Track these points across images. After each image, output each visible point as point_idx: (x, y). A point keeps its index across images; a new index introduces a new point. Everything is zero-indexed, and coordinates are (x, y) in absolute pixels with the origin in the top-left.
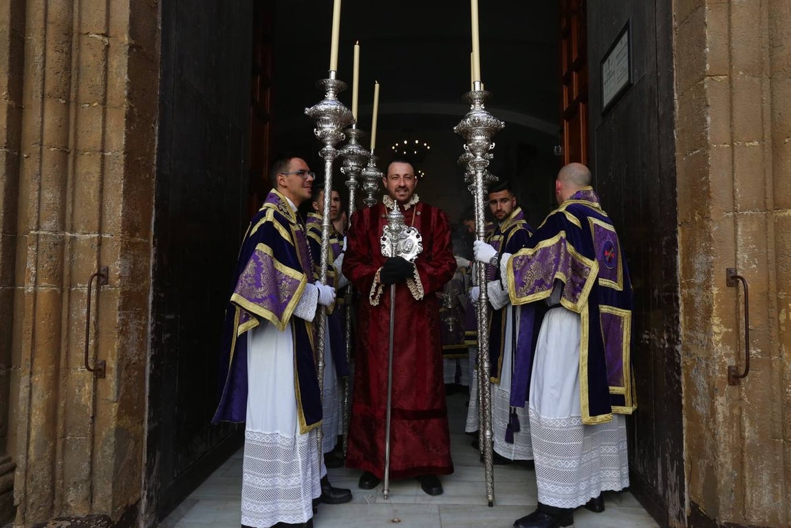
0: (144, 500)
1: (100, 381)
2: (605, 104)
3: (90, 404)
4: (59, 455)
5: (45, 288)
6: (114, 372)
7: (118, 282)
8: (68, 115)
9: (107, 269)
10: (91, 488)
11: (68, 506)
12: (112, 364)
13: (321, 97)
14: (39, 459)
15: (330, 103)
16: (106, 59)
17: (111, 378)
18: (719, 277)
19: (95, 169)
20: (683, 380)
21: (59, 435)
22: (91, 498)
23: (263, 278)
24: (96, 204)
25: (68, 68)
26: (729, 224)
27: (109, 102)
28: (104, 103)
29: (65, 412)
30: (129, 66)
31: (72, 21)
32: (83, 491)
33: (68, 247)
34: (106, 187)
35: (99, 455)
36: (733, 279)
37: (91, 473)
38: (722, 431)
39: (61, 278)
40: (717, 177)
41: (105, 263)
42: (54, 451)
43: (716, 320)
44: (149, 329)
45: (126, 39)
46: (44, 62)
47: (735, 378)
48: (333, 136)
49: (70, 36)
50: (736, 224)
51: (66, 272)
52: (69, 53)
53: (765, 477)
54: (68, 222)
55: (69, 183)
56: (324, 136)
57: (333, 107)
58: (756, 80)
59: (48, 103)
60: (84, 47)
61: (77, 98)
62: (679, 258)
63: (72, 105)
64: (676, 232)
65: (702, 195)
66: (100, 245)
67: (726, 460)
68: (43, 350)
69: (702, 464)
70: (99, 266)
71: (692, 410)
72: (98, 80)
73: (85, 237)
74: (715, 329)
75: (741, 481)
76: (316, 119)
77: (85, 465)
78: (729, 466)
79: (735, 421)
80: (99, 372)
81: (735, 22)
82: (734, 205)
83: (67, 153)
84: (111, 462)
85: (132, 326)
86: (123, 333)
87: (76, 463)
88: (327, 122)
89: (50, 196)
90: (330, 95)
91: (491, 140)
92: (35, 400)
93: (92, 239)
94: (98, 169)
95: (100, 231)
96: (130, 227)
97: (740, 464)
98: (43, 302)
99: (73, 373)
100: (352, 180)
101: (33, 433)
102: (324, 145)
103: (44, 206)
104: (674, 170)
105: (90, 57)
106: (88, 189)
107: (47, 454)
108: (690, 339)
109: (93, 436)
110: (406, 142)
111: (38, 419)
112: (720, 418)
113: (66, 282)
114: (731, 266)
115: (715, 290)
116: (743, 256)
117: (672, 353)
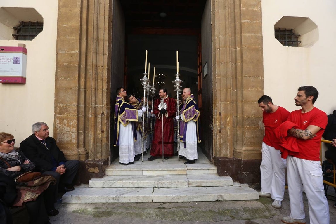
0: (109, 158)
1: (103, 134)
2: (204, 76)
3: (101, 138)
4: (96, 147)
5: (93, 116)
6: (105, 132)
7: (106, 115)
8: (96, 82)
9: (104, 112)
10: (102, 154)
11: (97, 157)
12: (105, 130)
13: (143, 77)
14: (93, 148)
15: (145, 78)
16: (103, 71)
17: (105, 133)
18: (218, 114)
19: (101, 93)
20: (213, 133)
21: (96, 144)
22: (102, 156)
23: (130, 114)
24: (101, 100)
25: (96, 73)
26: (220, 104)
27: (103, 79)
28: (102, 80)
29: (96, 140)
30: (107, 72)
31: (96, 64)
32: (100, 154)
33: (96, 108)
34: (103, 96)
35: (103, 147)
36: (220, 114)
37: (102, 151)
38: (218, 141)
39: (95, 114)
40: (218, 96)
41: (103, 111)
42: (95, 147)
43: (217, 121)
44: (110, 124)
45: (107, 67)
46: (92, 73)
47: (220, 131)
48: (146, 85)
49: (96, 67)
50: (221, 104)
51: (96, 113)
52: (96, 70)
53: (224, 148)
54: (96, 103)
55: (96, 96)
56: (144, 85)
57: (146, 79)
58: (224, 78)
59: (93, 81)
60: (99, 69)
61: (97, 79)
62: (213, 110)
63: (97, 80)
64: (213, 105)
65: (216, 99)
66: (102, 108)
67: (218, 146)
68: (93, 128)
69: (215, 147)
70: (102, 112)
71: (214, 138)
72: (102, 76)
73: (99, 106)
74: (217, 123)
75: (220, 149)
76: (142, 81)
77: (100, 149)
78: (218, 147)
79: (219, 139)
80: (102, 132)
81: (221, 68)
82: (220, 101)
83: (96, 90)
84: (105, 149)
85: (108, 123)
86: (106, 125)
87: (99, 149)
88: (144, 82)
89: (93, 98)
90: (145, 76)
91: (180, 85)
92: (92, 137)
93: (101, 106)
94: (102, 93)
95: (102, 105)
96: (107, 104)
97: (220, 146)
98: (93, 119)
99: (98, 132)
100: (148, 92)
101: (92, 143)
102: (144, 86)
103: (92, 100)
104: (212, 93)
105: (100, 71)
106: (100, 97)
107: (94, 147)
108: (214, 125)
109: (102, 144)
110: (159, 74)
111: (92, 140)
112: (217, 139)
113: (96, 115)
114: (220, 112)
115: (217, 116)
116: (222, 110)
117: (212, 128)
